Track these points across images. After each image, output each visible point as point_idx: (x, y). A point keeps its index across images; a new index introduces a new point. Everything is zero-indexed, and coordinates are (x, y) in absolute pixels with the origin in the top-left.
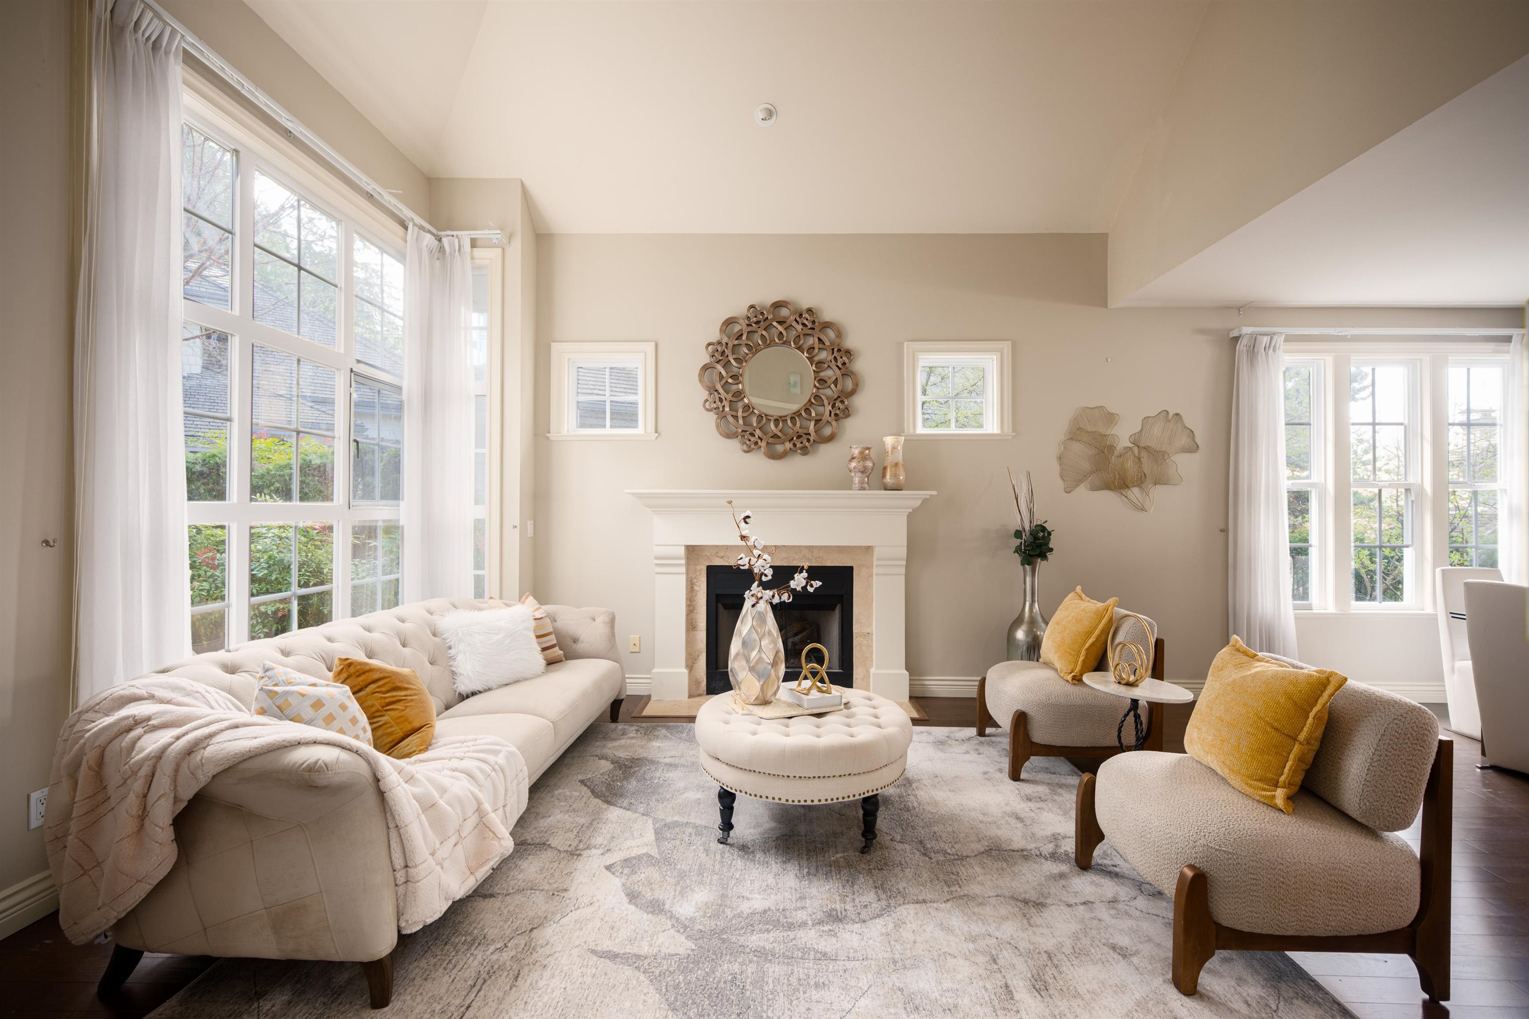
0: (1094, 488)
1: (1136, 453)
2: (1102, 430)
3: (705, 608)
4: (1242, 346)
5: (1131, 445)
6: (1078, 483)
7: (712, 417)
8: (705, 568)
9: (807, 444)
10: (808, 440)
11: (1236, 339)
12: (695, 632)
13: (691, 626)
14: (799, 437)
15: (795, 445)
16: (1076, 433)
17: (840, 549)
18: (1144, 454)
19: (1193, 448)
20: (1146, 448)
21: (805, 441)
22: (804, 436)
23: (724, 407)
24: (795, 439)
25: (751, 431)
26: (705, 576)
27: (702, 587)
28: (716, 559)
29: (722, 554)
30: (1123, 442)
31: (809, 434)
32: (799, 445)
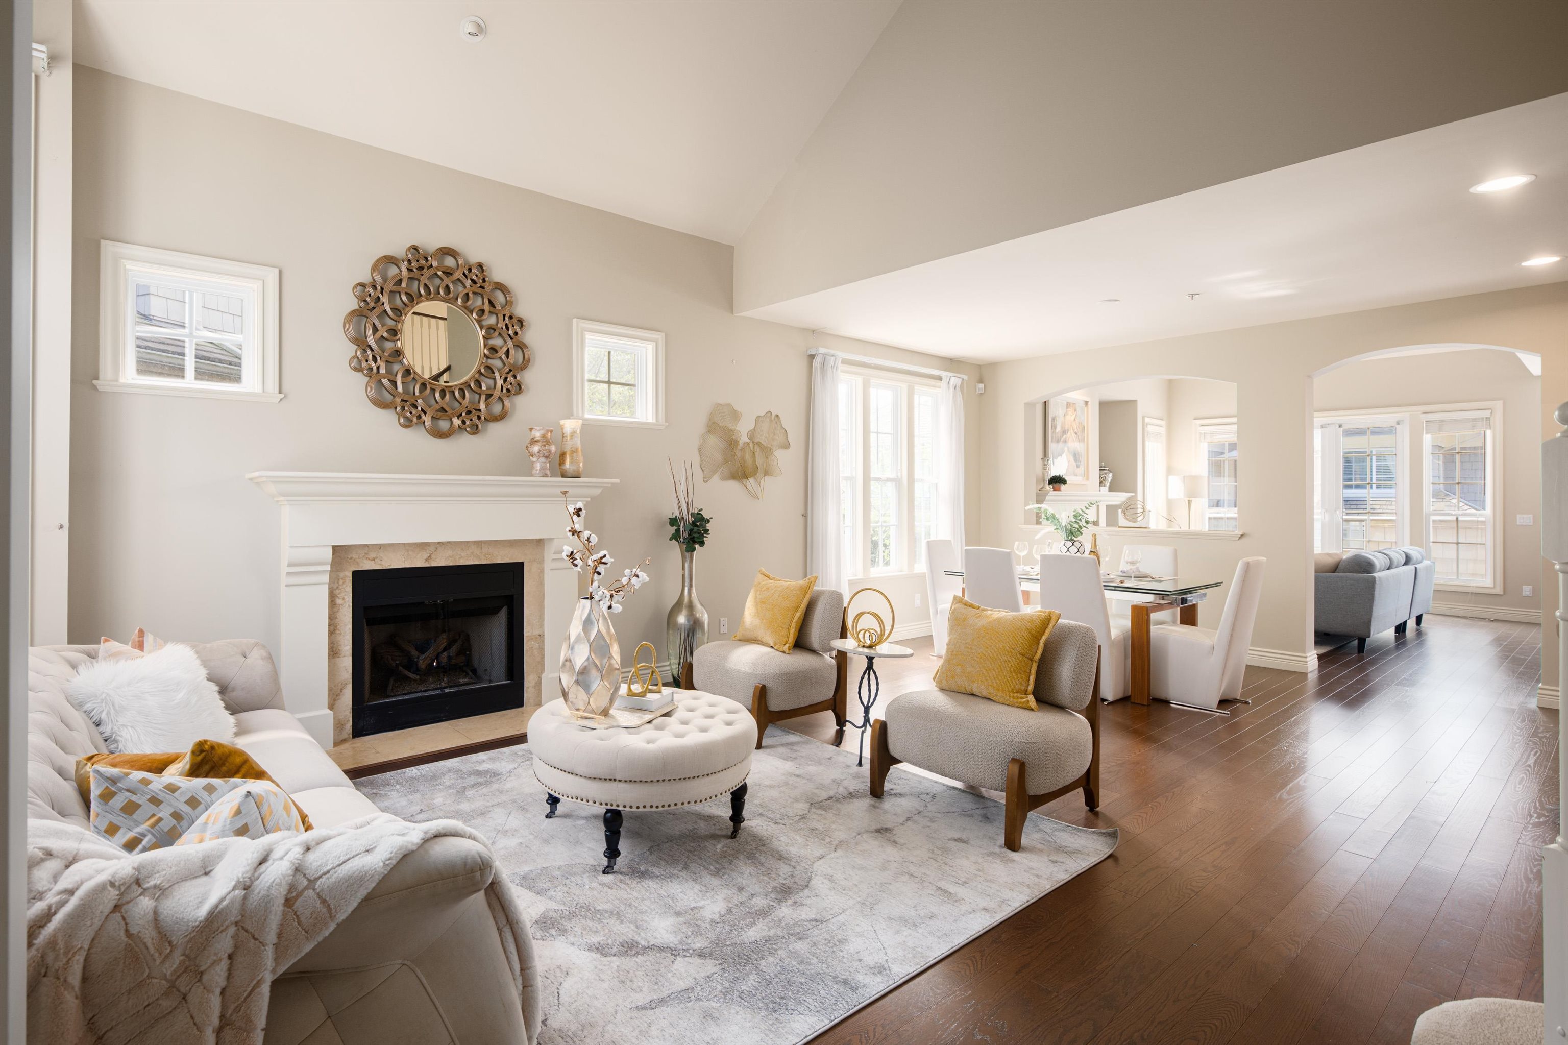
0: (724, 478)
1: (752, 447)
2: (730, 426)
3: (350, 626)
4: (817, 362)
5: (748, 441)
6: (714, 472)
7: (361, 380)
8: (350, 575)
9: (477, 421)
10: (479, 418)
11: (812, 357)
12: (338, 659)
13: (333, 652)
14: (469, 412)
15: (464, 422)
16: (712, 427)
17: (512, 543)
18: (757, 449)
19: (786, 446)
20: (759, 444)
21: (475, 419)
22: (474, 412)
23: (378, 368)
24: (464, 414)
25: (413, 401)
26: (350, 584)
27: (347, 600)
28: (365, 561)
29: (372, 555)
30: (744, 439)
31: (480, 410)
32: (468, 423)
